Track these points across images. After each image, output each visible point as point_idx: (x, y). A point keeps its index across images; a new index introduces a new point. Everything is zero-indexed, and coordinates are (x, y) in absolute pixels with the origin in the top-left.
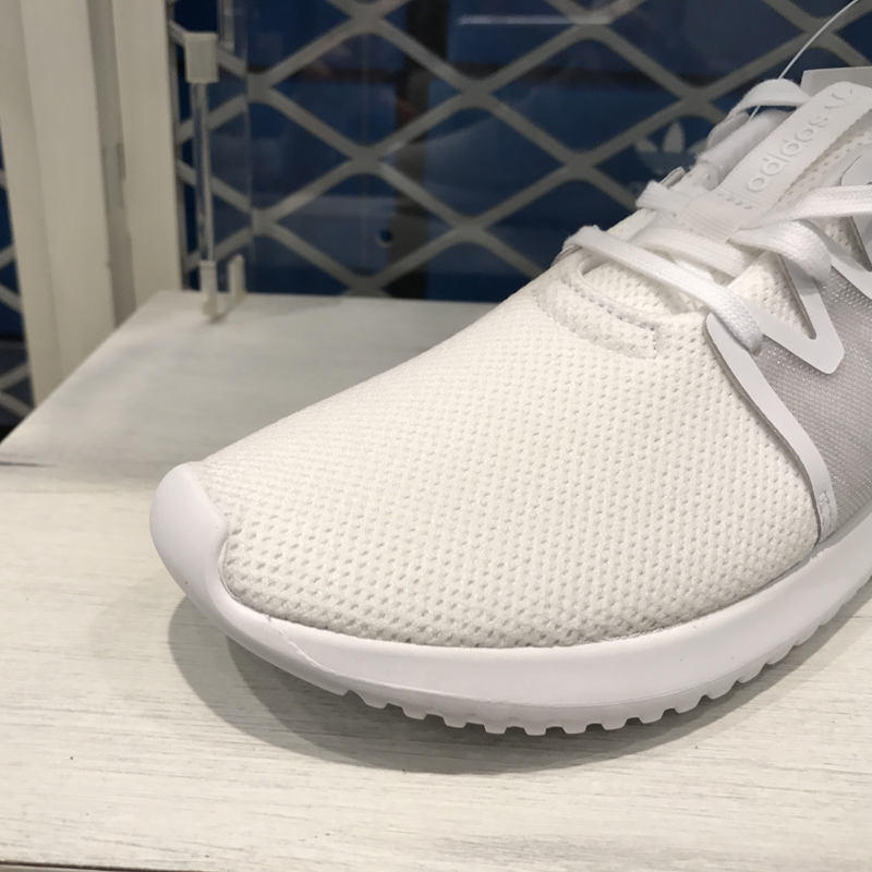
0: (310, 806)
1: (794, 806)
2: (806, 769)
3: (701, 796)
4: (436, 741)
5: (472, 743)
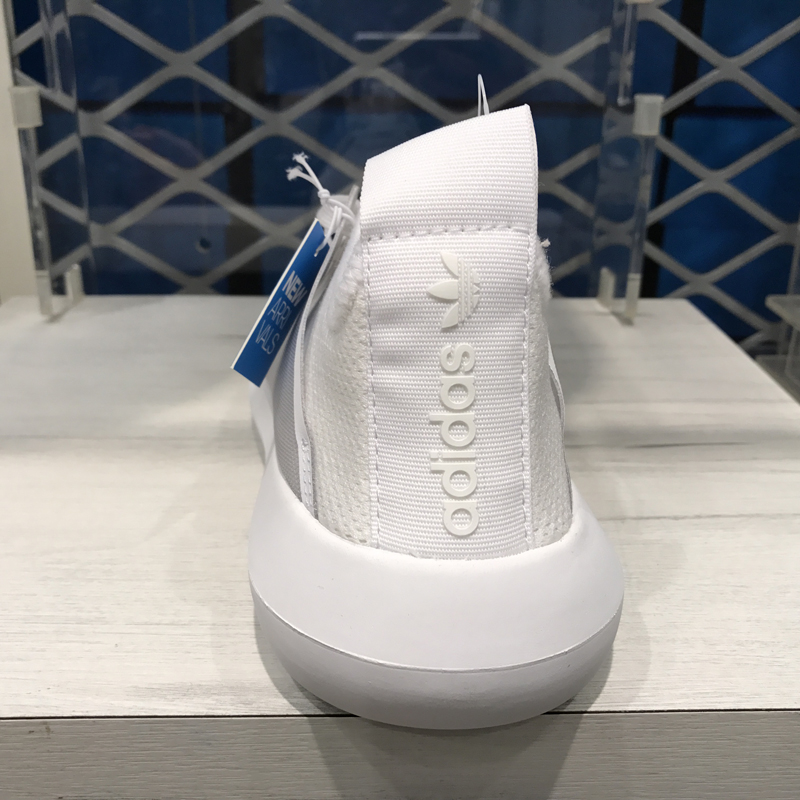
0: (39, 671)
4: (146, 624)
5: (172, 624)
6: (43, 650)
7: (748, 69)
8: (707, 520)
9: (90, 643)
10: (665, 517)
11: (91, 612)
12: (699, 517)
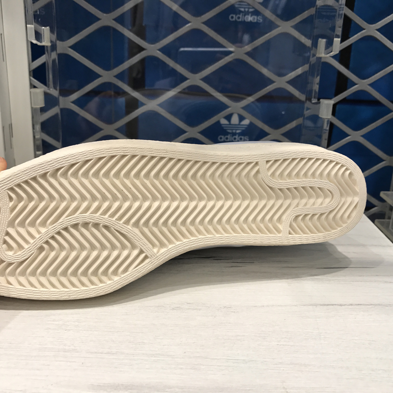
0: (47, 376)
1: (212, 371)
2: (220, 359)
3: (181, 368)
4: (96, 353)
5: (108, 353)
6: (48, 365)
7: (371, 85)
8: (355, 306)
9: (70, 362)
10: (336, 305)
11: (70, 346)
12: (351, 305)
